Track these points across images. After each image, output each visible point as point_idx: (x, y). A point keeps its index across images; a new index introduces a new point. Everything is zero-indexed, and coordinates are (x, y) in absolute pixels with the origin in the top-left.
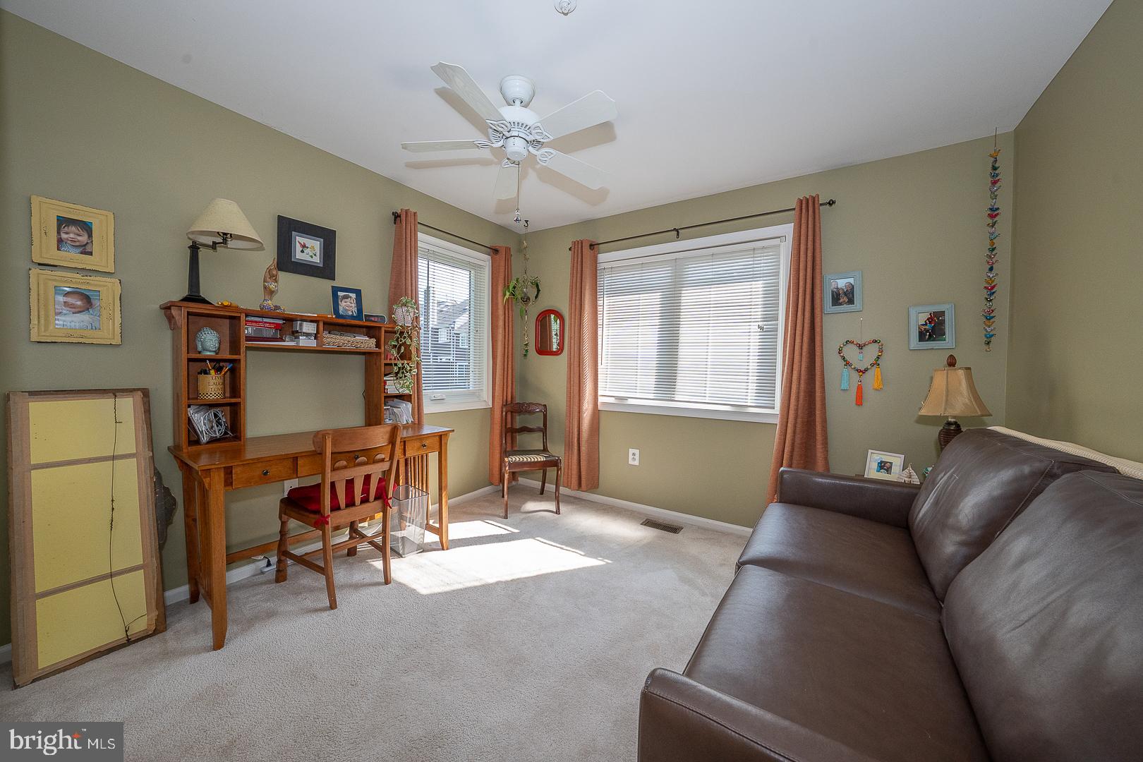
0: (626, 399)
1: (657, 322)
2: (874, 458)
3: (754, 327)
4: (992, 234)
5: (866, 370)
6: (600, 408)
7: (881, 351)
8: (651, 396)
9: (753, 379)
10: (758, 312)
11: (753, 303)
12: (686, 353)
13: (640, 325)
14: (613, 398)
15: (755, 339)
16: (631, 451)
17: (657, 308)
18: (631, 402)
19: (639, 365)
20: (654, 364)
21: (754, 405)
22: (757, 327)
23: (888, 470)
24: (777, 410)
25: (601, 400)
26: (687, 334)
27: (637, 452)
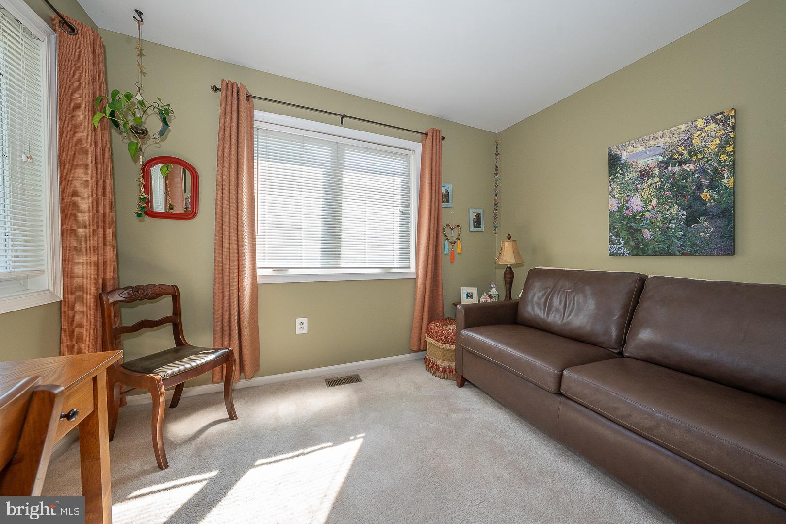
0: (286, 269)
1: (321, 196)
2: (464, 291)
3: (397, 211)
4: (496, 178)
5: (455, 242)
6: (259, 281)
7: (460, 231)
8: (319, 265)
9: (397, 247)
10: (399, 200)
11: (395, 193)
12: (348, 226)
13: (303, 196)
14: (271, 270)
15: (397, 218)
16: (298, 321)
17: (320, 184)
18: (292, 272)
19: (303, 235)
20: (319, 235)
21: (398, 266)
22: (399, 210)
23: (471, 297)
24: (413, 269)
25: (259, 272)
26: (348, 209)
27: (305, 320)
